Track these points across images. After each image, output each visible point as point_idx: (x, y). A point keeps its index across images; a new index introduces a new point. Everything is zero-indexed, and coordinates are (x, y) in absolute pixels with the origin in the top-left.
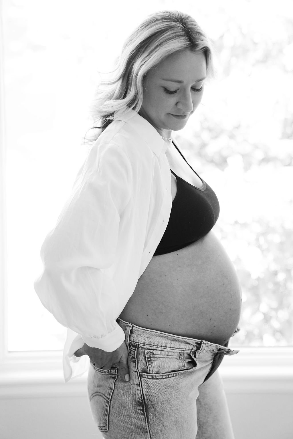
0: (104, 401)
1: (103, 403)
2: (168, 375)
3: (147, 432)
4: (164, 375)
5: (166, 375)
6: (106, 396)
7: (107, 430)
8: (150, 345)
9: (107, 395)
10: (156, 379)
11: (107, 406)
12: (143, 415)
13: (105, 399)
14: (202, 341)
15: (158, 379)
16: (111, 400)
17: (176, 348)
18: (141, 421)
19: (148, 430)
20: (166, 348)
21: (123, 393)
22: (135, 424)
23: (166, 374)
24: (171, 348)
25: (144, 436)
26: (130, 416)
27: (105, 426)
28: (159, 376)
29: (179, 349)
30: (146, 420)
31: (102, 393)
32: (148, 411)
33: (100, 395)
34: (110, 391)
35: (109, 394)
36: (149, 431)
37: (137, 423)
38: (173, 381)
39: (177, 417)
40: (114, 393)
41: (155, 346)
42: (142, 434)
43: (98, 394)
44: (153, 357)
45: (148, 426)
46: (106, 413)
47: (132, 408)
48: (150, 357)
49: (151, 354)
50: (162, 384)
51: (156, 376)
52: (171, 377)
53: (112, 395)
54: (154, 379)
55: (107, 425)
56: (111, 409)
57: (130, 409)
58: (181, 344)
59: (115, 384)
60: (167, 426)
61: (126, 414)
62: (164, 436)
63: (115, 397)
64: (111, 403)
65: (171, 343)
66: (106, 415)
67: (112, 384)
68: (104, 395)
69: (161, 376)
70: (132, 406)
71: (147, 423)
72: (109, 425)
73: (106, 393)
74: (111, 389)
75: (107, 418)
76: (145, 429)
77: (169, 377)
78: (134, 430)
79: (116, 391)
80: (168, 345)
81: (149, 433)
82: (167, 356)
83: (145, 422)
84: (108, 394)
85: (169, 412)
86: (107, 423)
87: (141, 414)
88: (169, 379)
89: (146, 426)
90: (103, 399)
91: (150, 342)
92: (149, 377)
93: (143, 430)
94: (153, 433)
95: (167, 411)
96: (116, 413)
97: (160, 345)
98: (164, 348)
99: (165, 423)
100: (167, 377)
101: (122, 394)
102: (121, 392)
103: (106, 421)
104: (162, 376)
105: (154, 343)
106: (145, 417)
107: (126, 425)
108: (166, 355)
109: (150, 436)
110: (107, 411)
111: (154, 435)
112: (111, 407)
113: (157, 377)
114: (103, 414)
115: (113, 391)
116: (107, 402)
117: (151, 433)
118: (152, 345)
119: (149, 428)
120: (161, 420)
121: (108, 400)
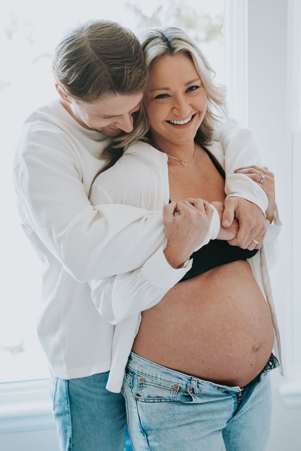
2: (160, 400)
4: (155, 399)
5: (158, 400)
8: (143, 373)
10: (148, 402)
14: (192, 377)
15: (150, 402)
17: (167, 381)
20: (157, 379)
23: (158, 398)
24: (162, 380)
28: (151, 399)
29: (171, 382)
38: (166, 406)
41: (147, 375)
44: (145, 384)
48: (142, 384)
49: (144, 380)
50: (154, 407)
51: (148, 399)
52: (163, 402)
54: (147, 402)
58: (172, 378)
65: (161, 375)
69: (152, 399)
77: (161, 402)
80: (159, 377)
82: (159, 386)
88: (161, 403)
91: (142, 370)
92: (143, 400)
97: (151, 375)
98: (155, 378)
100: (159, 401)
104: (154, 399)
105: (146, 373)
108: (158, 384)
113: (149, 401)
118: (144, 374)
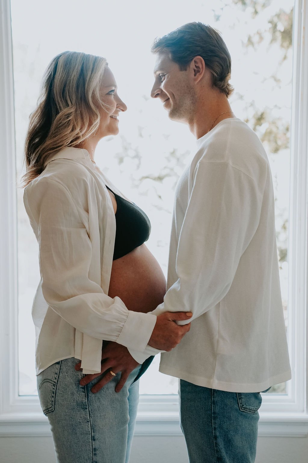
0: (51, 385)
1: (50, 387)
3: (86, 409)
6: (52, 381)
7: (53, 410)
9: (54, 380)
11: (54, 389)
12: (84, 392)
13: (52, 383)
16: (57, 383)
18: (82, 398)
19: (87, 407)
21: (68, 376)
22: (77, 401)
25: (83, 412)
26: (73, 394)
27: (52, 407)
30: (86, 397)
31: (49, 379)
32: (88, 389)
33: (48, 382)
34: (56, 375)
35: (56, 379)
36: (89, 408)
37: (79, 400)
39: (112, 397)
40: (60, 377)
42: (82, 410)
43: (45, 381)
45: (88, 403)
46: (53, 395)
47: (75, 387)
53: (58, 379)
55: (53, 406)
56: (57, 390)
57: (74, 388)
59: (60, 369)
60: (104, 404)
61: (69, 393)
62: (101, 414)
63: (61, 380)
64: (58, 385)
66: (53, 397)
67: (57, 369)
68: (51, 380)
70: (75, 385)
71: (87, 400)
72: (55, 406)
73: (53, 378)
74: (56, 374)
75: (53, 399)
76: (85, 406)
78: (75, 407)
79: (61, 375)
81: (88, 409)
83: (86, 399)
84: (54, 378)
85: (106, 392)
86: (53, 403)
87: (83, 391)
89: (86, 403)
90: (50, 384)
93: (83, 407)
94: (91, 410)
95: (104, 390)
96: (61, 394)
99: (102, 401)
101: (66, 376)
102: (66, 375)
103: (53, 402)
106: (85, 394)
107: (69, 403)
109: (89, 413)
110: (53, 393)
111: (92, 412)
112: (58, 388)
114: (50, 397)
115: (59, 375)
116: (54, 385)
117: (90, 410)
119: (88, 405)
120: (99, 398)
121: (55, 384)
